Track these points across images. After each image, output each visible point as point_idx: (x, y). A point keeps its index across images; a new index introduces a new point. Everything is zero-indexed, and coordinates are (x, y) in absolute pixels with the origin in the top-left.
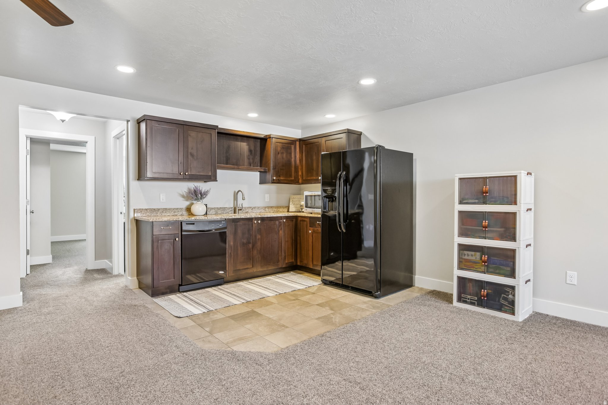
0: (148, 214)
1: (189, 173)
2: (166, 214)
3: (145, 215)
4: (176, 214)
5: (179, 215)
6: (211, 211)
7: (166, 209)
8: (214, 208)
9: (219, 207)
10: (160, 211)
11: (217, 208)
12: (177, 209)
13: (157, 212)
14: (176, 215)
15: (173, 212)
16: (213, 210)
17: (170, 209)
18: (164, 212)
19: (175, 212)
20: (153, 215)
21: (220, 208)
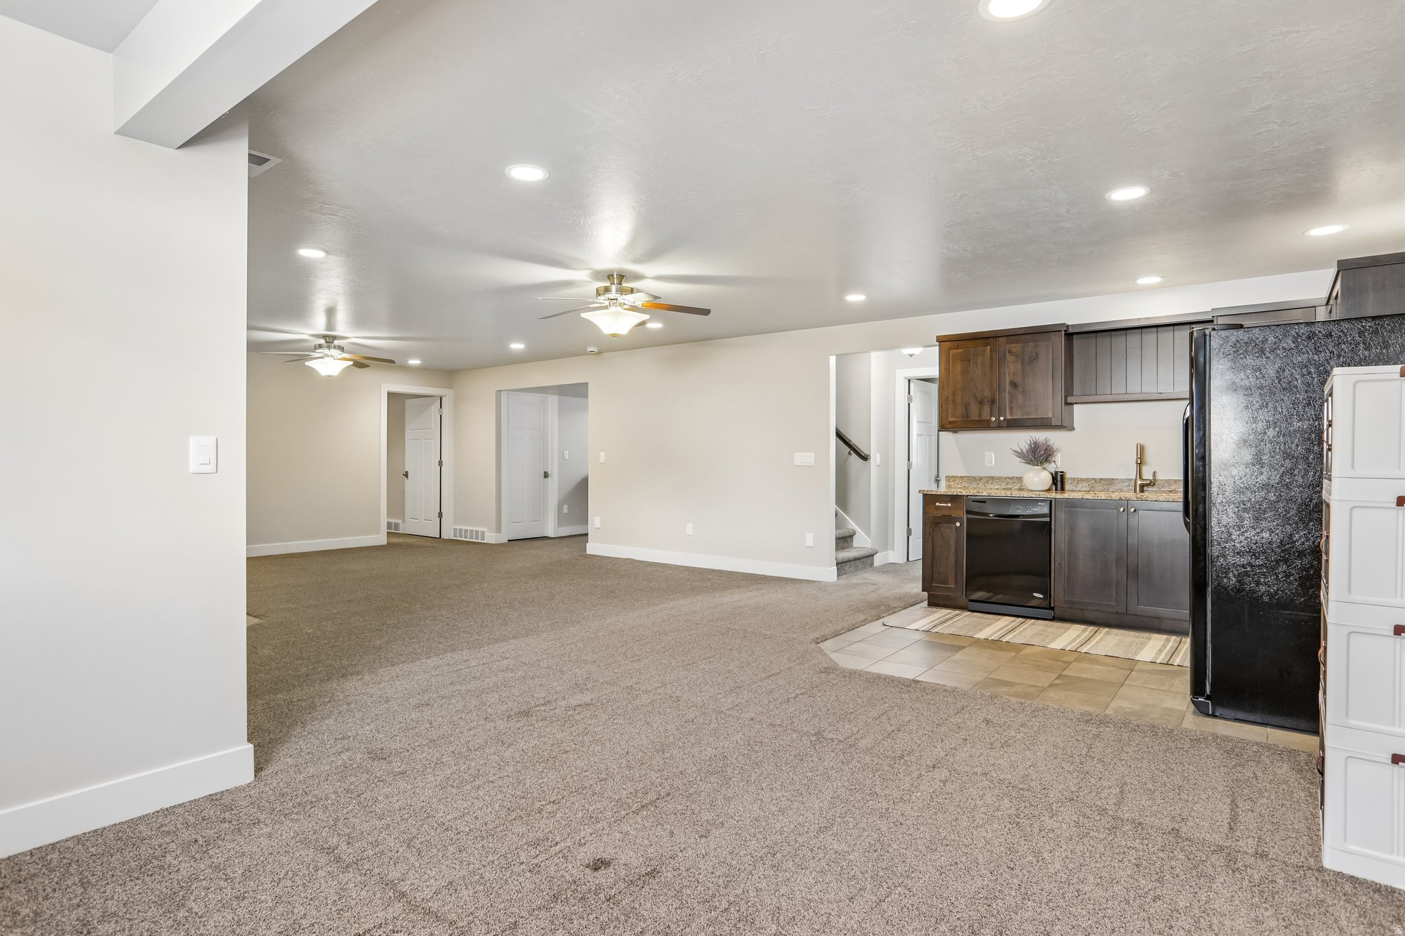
0: (964, 484)
1: (1008, 417)
2: (992, 486)
3: (960, 486)
4: (1009, 486)
5: (1016, 489)
6: (1080, 485)
7: (993, 478)
8: (1087, 480)
9: (1098, 476)
10: (984, 480)
11: (1094, 479)
12: (1012, 478)
13: (978, 482)
14: (1011, 489)
15: (1004, 483)
16: (1085, 483)
17: (999, 478)
18: (990, 482)
19: (1007, 484)
20: (972, 486)
21: (1101, 479)
